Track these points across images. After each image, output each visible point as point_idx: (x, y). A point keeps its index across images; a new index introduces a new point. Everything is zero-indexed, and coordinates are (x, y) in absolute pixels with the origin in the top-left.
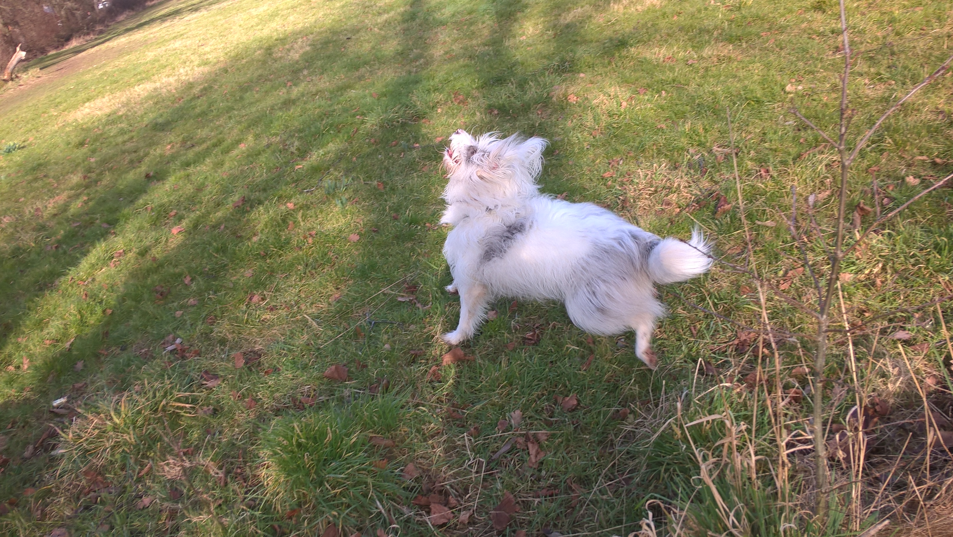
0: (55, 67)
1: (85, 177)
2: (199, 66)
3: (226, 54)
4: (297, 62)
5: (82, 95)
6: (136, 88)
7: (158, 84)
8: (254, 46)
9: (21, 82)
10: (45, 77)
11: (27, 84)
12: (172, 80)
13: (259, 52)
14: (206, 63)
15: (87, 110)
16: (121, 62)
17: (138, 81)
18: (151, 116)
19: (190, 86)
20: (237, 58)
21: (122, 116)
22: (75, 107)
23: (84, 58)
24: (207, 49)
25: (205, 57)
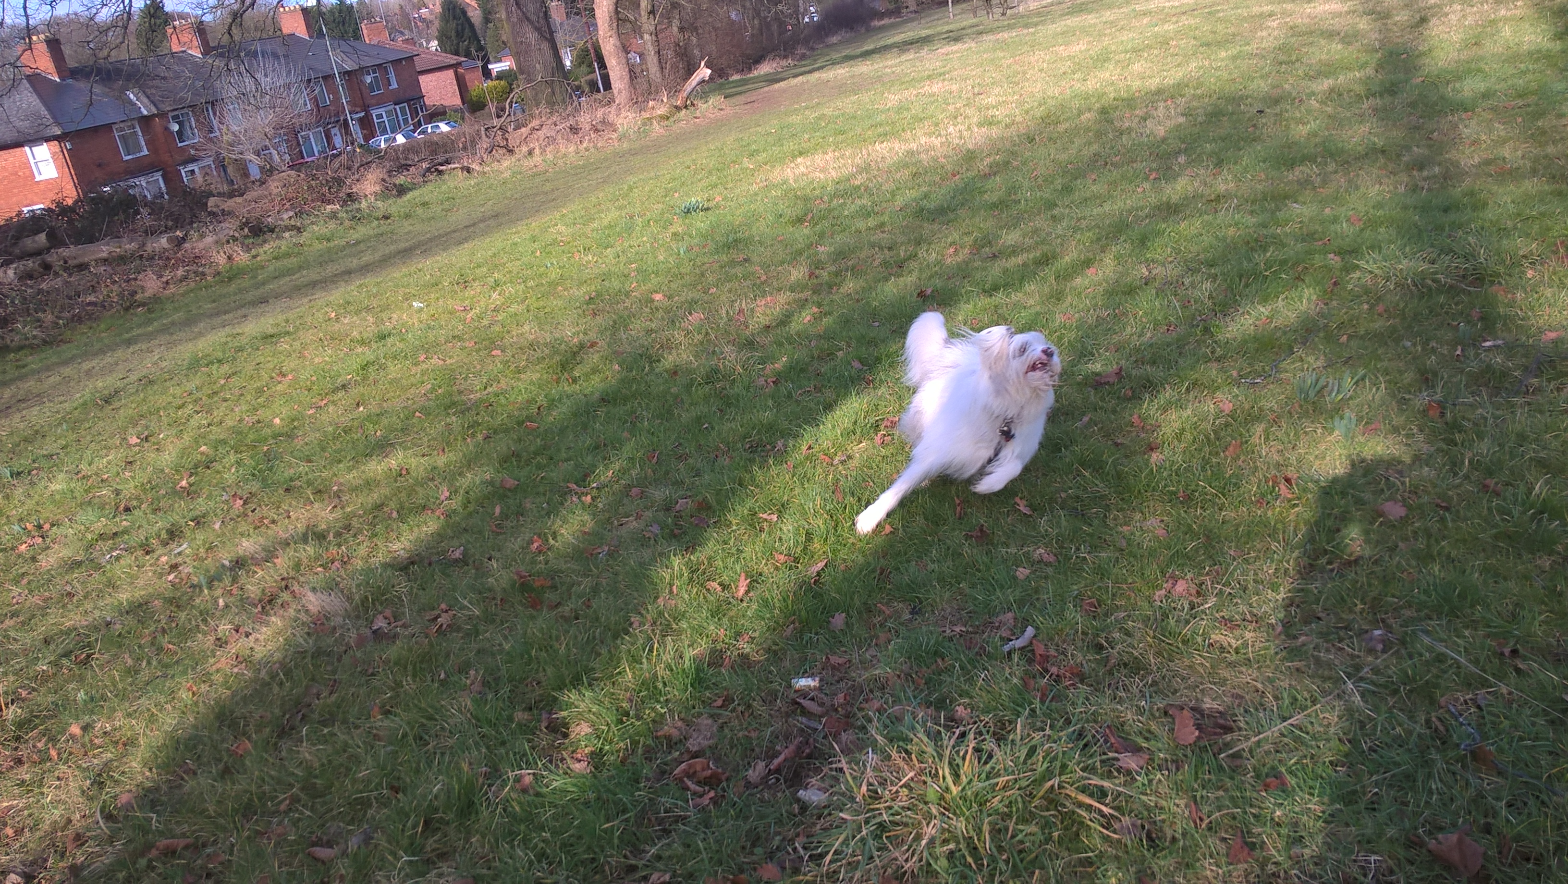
0: (741, 99)
1: (811, 275)
2: (980, 125)
3: (1027, 112)
4: (1164, 140)
5: (790, 146)
6: (877, 146)
7: (914, 146)
8: (1076, 104)
9: (698, 114)
10: (729, 111)
11: (704, 117)
12: (936, 142)
13: (1088, 115)
14: (990, 122)
15: (802, 169)
16: (848, 104)
17: (879, 136)
18: (911, 194)
19: (970, 156)
20: (1049, 120)
21: (859, 187)
22: (781, 160)
23: (784, 91)
24: (991, 100)
25: (990, 112)
